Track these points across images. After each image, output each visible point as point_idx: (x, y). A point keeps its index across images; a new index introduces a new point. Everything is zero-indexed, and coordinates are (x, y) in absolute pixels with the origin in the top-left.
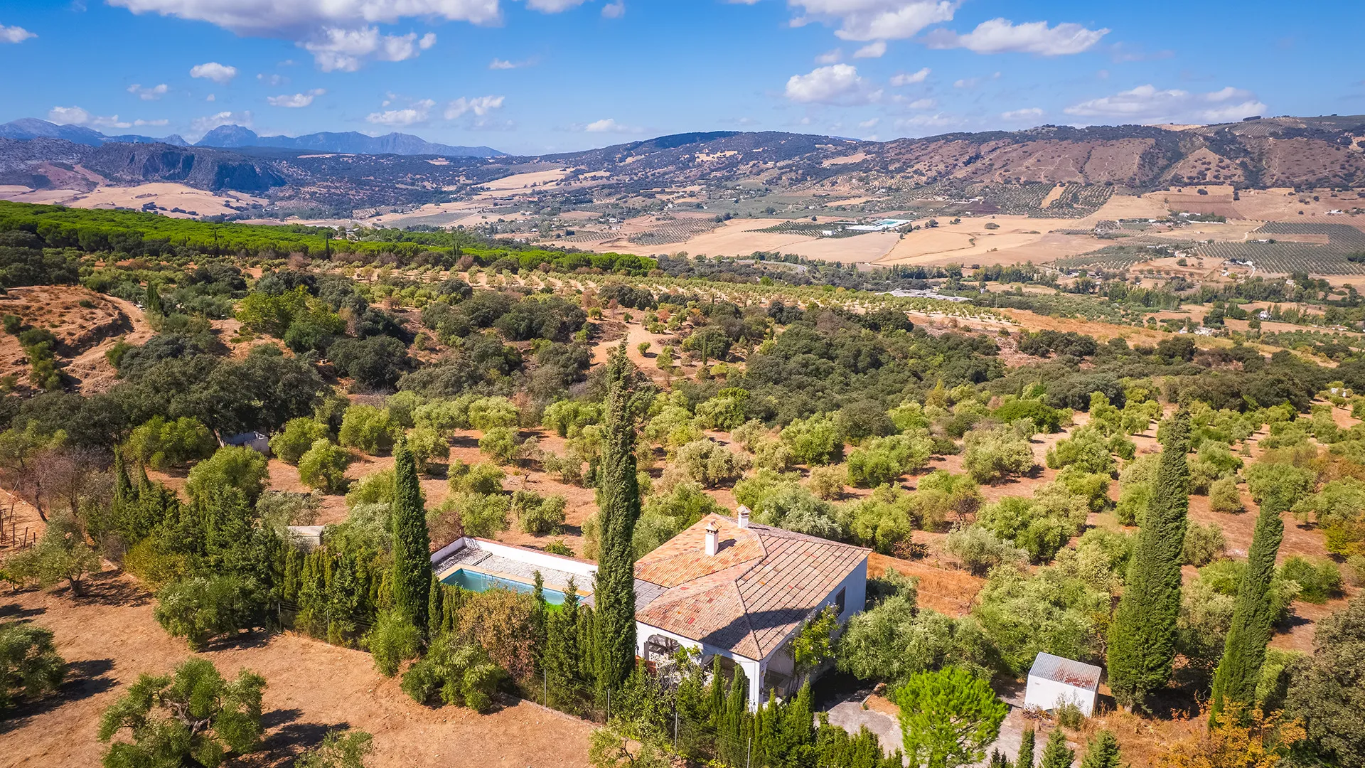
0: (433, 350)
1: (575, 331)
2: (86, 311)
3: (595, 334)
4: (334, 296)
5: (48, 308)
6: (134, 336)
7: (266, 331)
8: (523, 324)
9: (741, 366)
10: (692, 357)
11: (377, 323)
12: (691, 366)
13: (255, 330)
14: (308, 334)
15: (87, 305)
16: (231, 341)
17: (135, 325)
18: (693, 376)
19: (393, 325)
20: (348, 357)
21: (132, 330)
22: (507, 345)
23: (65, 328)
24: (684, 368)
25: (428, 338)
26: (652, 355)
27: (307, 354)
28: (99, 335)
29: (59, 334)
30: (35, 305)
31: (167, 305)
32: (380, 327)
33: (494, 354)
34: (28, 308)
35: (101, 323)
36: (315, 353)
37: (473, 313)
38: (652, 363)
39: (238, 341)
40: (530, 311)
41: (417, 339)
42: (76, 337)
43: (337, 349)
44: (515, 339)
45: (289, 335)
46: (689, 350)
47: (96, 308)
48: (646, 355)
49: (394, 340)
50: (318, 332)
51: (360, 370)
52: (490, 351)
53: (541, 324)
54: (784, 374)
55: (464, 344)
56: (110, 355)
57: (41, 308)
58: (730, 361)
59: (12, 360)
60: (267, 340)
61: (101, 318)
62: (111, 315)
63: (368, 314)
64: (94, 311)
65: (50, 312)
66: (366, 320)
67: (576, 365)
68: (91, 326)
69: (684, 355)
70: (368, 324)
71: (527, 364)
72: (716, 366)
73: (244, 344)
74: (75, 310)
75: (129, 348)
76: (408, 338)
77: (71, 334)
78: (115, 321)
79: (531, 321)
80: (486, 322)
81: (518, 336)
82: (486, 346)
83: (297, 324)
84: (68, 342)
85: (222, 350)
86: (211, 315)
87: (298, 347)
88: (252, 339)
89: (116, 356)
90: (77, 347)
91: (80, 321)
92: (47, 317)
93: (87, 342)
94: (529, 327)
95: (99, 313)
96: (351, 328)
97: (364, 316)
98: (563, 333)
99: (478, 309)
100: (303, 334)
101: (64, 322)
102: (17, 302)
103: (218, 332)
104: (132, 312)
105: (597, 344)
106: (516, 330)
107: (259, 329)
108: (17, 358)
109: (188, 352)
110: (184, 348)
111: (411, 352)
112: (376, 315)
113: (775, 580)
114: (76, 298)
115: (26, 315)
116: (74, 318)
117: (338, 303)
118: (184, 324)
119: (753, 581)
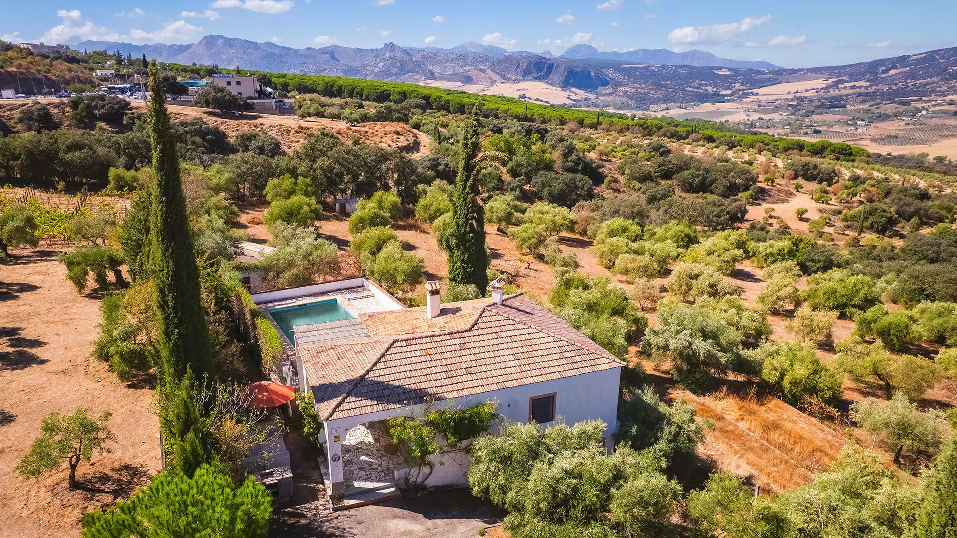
0: (617, 191)
1: (744, 191)
2: (395, 136)
3: (760, 196)
4: (553, 142)
5: (377, 133)
6: (418, 155)
8: (697, 180)
9: (898, 243)
10: (848, 227)
11: (578, 165)
12: (844, 234)
14: (522, 166)
15: (398, 133)
17: (422, 149)
18: (841, 243)
19: (591, 168)
20: (544, 185)
21: (418, 151)
24: (835, 236)
25: (615, 181)
26: (807, 220)
27: (517, 179)
30: (371, 131)
31: (442, 137)
32: (580, 168)
34: (367, 132)
35: (400, 144)
36: (523, 179)
37: (659, 167)
38: (805, 226)
40: (707, 171)
41: (606, 181)
43: (538, 179)
44: (688, 191)
45: (510, 165)
46: (847, 221)
47: (401, 135)
48: (802, 219)
49: (586, 178)
50: (529, 165)
51: (550, 194)
52: (659, 196)
53: (713, 182)
54: (943, 255)
55: (641, 188)
57: (373, 133)
58: (890, 237)
61: (402, 142)
62: (408, 141)
63: (574, 157)
64: (400, 137)
65: (376, 135)
66: (571, 161)
67: (727, 217)
68: (394, 146)
69: (840, 224)
70: (570, 164)
72: (868, 238)
74: (390, 135)
76: (598, 179)
78: (409, 145)
79: (705, 179)
80: (668, 175)
81: (691, 189)
82: (656, 192)
83: (518, 158)
87: (514, 173)
91: (389, 142)
92: (374, 138)
94: (703, 182)
95: (402, 138)
96: (558, 166)
97: (570, 159)
98: (732, 190)
99: (664, 165)
100: (519, 165)
101: (381, 142)
102: (363, 129)
104: (424, 141)
105: (760, 205)
106: (691, 184)
109: (441, 168)
110: (440, 165)
111: (597, 190)
112: (579, 159)
113: (448, 355)
114: (394, 129)
115: (364, 136)
116: (387, 140)
117: (554, 147)
118: (447, 150)
119: (418, 347)
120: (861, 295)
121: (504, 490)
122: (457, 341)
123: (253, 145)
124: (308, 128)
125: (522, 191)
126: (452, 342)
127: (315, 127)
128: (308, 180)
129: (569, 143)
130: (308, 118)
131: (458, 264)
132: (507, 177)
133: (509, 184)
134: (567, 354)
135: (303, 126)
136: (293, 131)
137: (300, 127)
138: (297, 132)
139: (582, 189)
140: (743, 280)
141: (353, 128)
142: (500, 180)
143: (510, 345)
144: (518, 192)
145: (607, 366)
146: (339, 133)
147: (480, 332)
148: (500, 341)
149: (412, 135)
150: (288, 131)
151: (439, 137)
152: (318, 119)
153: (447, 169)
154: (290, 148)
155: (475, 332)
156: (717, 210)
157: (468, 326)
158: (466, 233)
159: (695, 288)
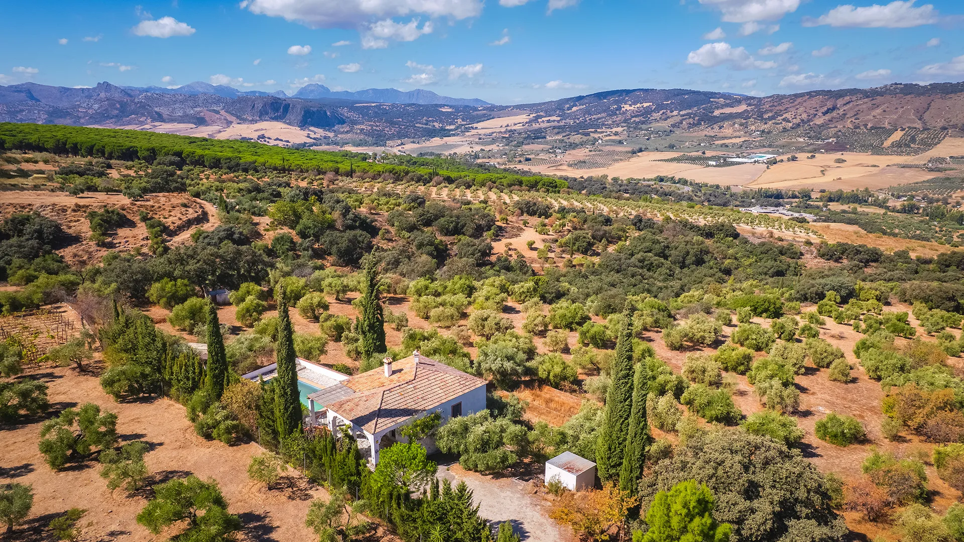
0: (390, 240)
1: (487, 230)
2: (184, 209)
3: (500, 233)
4: (330, 204)
5: (164, 207)
6: (209, 225)
7: (286, 225)
8: (452, 225)
9: (596, 260)
10: (563, 251)
11: (356, 221)
12: (562, 257)
13: (280, 224)
14: (310, 228)
15: (185, 206)
16: (264, 230)
17: (211, 218)
18: (561, 265)
19: (367, 223)
20: (332, 243)
21: (208, 221)
22: (440, 238)
23: (171, 219)
24: (556, 259)
25: (388, 232)
26: (535, 249)
27: (307, 240)
28: (189, 223)
29: (167, 223)
30: (157, 205)
31: (230, 206)
32: (357, 224)
33: (427, 244)
34: (153, 206)
35: (190, 217)
36: (312, 240)
37: (421, 216)
38: (534, 254)
39: (268, 230)
40: (458, 217)
41: (380, 233)
42: (176, 225)
43: (326, 238)
44: (446, 235)
45: (298, 227)
46: (562, 247)
47: (189, 207)
48: (532, 249)
49: (365, 233)
50: (316, 226)
51: (338, 251)
52: (425, 242)
53: (463, 226)
54: (624, 266)
55: (409, 237)
56: (193, 236)
57: (160, 207)
58: (591, 256)
59: (141, 237)
60: (286, 230)
61: (191, 214)
62: (198, 212)
63: (351, 215)
64: (188, 209)
65: (164, 209)
66: (349, 219)
67: (479, 254)
68: (185, 218)
69: (558, 250)
70: (349, 222)
71: (450, 252)
72: (578, 258)
73: (271, 233)
74: (178, 208)
75: (203, 233)
76: (373, 231)
77: (174, 223)
78: (198, 216)
79: (457, 223)
80: (428, 223)
81: (447, 232)
82: (422, 239)
83: (305, 221)
84: (172, 228)
85: (258, 235)
86: (254, 214)
87: (303, 235)
88: (277, 229)
89: (196, 237)
90: (176, 231)
91: (179, 215)
92: (162, 212)
93: (181, 229)
94: (456, 227)
95: (191, 210)
96: (339, 225)
97: (348, 217)
98: (478, 231)
99: (423, 215)
100: (307, 227)
101: (171, 215)
102: (148, 203)
103: (257, 224)
104: (211, 210)
105: (500, 240)
106: (447, 229)
107: (282, 223)
108: (144, 236)
109: (236, 236)
110: (234, 233)
111: (375, 241)
112: (356, 216)
113: (411, 393)
114: (180, 201)
115: (152, 211)
116: (177, 213)
117: (333, 208)
118: (237, 219)
119: (395, 392)
120: (579, 315)
121: (458, 446)
122: (411, 386)
123: (28, 228)
124: (87, 207)
125: (313, 250)
126: (409, 387)
127: (95, 205)
128: (186, 281)
129: (345, 203)
130: (81, 195)
131: (371, 341)
132: (298, 239)
133: (301, 245)
134: (462, 383)
135: (81, 204)
136: (70, 210)
137: (77, 205)
138: (74, 211)
139: (363, 243)
141: (138, 203)
142: (292, 242)
143: (436, 383)
144: (310, 252)
145: (481, 385)
146: (124, 210)
147: (419, 379)
148: (430, 382)
149: (198, 206)
150: (64, 211)
151: (226, 207)
152: (90, 194)
153: (242, 237)
154: (70, 227)
155: (417, 380)
156: (471, 249)
157: (413, 378)
158: (374, 323)
159: (486, 326)
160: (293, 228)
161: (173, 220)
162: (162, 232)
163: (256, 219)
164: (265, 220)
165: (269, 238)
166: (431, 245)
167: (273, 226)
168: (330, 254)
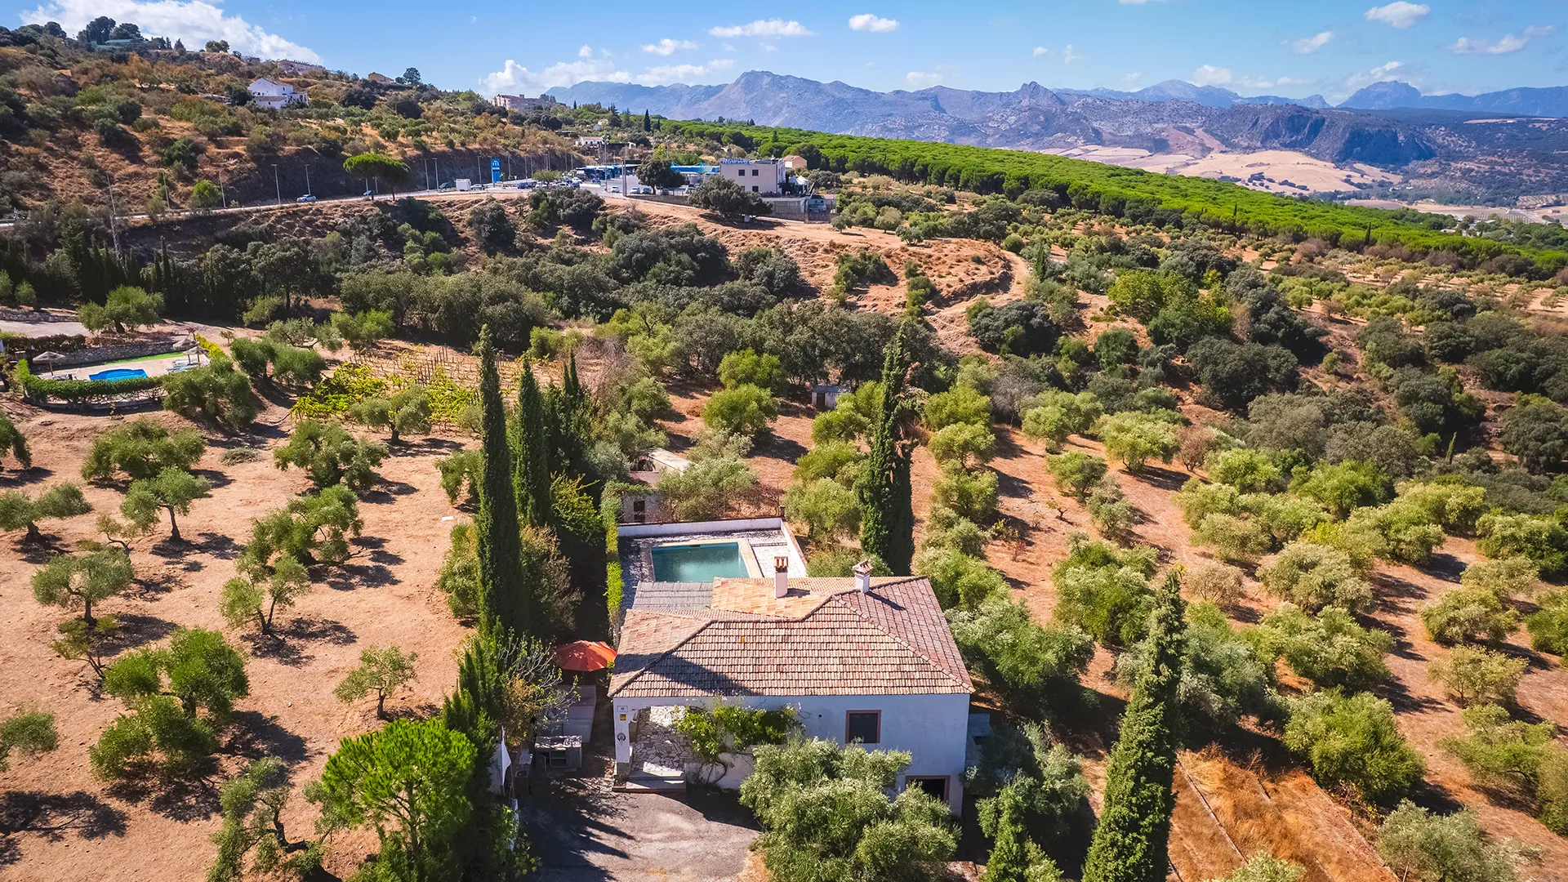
0: (1345, 377)
2: (973, 265)
4: (1239, 287)
5: (945, 259)
6: (1006, 296)
7: (1135, 316)
8: (1514, 368)
11: (1278, 328)
13: (1125, 312)
14: (1173, 325)
15: (978, 260)
16: (1092, 319)
17: (1013, 287)
19: (1303, 335)
20: (1205, 360)
21: (1006, 290)
22: (1472, 389)
23: (949, 279)
25: (1347, 358)
27: (1161, 347)
28: (974, 289)
29: (940, 284)
30: (937, 254)
31: (1049, 271)
32: (1280, 334)
33: (1428, 399)
34: (930, 256)
35: (978, 279)
36: (1172, 348)
37: (1440, 339)
39: (1096, 319)
40: (1541, 353)
41: (1327, 358)
42: (951, 289)
43: (1198, 350)
44: (1494, 387)
45: (1153, 322)
47: (984, 264)
49: (1287, 352)
50: (1186, 325)
51: (1214, 377)
52: (1422, 394)
53: (1548, 374)
55: (1391, 376)
56: (969, 311)
57: (939, 258)
59: (896, 301)
60: (1131, 324)
61: (983, 275)
62: (992, 273)
63: (1271, 315)
64: (980, 267)
65: (944, 262)
66: (1265, 322)
68: (968, 281)
70: (1263, 327)
71: (1488, 425)
73: (1103, 325)
74: (965, 263)
75: (987, 307)
76: (1313, 354)
77: (949, 286)
78: (992, 280)
79: (1532, 367)
80: (1455, 355)
81: (1497, 381)
82: (1418, 386)
83: (1169, 312)
84: (944, 293)
85: (1079, 326)
86: (1086, 288)
87: (1158, 337)
88: (1115, 320)
89: (973, 312)
90: (950, 299)
91: (963, 275)
92: (940, 267)
93: (958, 296)
94: (1525, 374)
95: (984, 269)
96: (1239, 328)
97: (1263, 317)
99: (1448, 336)
100: (1168, 324)
101: (949, 273)
102: (926, 250)
103: (1085, 306)
104: (1019, 273)
106: (1500, 375)
107: (1132, 310)
108: (902, 301)
109: (1035, 321)
110: (1035, 316)
111: (1308, 374)
112: (1282, 318)
114: (973, 253)
115: (926, 263)
116: (960, 271)
117: (1239, 296)
118: (1052, 292)
119: (736, 632)
122: (782, 632)
123: (760, 269)
124: (844, 247)
125: (1166, 366)
126: (776, 632)
127: (854, 245)
128: (775, 359)
129: (1266, 289)
130: (848, 230)
132: (1145, 343)
133: (1147, 354)
134: (907, 668)
135: (837, 242)
136: (821, 250)
137: (833, 244)
138: (826, 251)
139: (1277, 370)
140: (1439, 577)
141: (911, 249)
142: (1133, 346)
143: (842, 646)
144: (1158, 370)
146: (888, 256)
147: (814, 625)
148: (833, 639)
149: (1001, 263)
150: (814, 250)
151: (1044, 269)
152: (864, 230)
153: (1046, 324)
154: (813, 275)
155: (808, 625)
156: (1540, 427)
157: (800, 615)
160: (1144, 321)
161: (947, 281)
162: (927, 297)
163: (1084, 297)
164: (1103, 302)
165: (1096, 333)
166: (1435, 402)
167: (1112, 313)
168: (1198, 382)
